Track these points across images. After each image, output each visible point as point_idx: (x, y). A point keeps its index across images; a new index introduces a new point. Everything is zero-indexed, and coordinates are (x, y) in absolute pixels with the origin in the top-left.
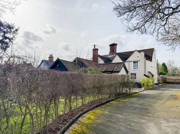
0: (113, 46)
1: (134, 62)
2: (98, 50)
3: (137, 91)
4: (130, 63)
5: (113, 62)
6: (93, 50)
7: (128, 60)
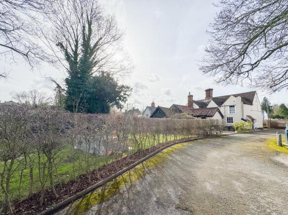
0: (209, 92)
1: (230, 107)
2: (192, 96)
3: (227, 134)
4: (226, 107)
5: (208, 107)
6: (189, 96)
7: (223, 105)
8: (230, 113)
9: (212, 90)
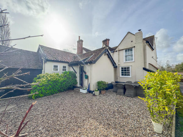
0: (106, 42)
1: (126, 51)
4: (121, 52)
7: (117, 49)
8: (126, 60)
9: (109, 40)
